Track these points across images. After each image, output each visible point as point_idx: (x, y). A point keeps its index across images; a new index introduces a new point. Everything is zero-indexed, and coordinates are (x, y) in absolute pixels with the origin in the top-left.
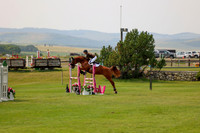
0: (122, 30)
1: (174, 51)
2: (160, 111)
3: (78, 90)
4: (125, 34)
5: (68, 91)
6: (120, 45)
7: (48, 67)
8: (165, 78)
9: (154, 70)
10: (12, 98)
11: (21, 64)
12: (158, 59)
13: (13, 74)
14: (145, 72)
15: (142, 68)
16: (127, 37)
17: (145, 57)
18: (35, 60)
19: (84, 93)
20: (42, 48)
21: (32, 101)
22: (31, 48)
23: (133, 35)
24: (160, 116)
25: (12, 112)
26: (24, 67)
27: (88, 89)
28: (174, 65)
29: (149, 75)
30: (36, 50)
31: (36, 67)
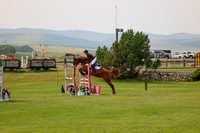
0: (118, 30)
1: (169, 52)
2: (155, 112)
3: (73, 91)
4: (120, 34)
5: (63, 91)
6: (116, 45)
7: (43, 67)
8: (160, 78)
9: (149, 70)
10: (7, 99)
11: (16, 64)
12: (154, 60)
13: (8, 74)
14: (141, 72)
15: (137, 68)
16: (122, 37)
17: (140, 57)
18: (30, 61)
19: (80, 93)
20: (37, 48)
21: (27, 101)
22: (27, 49)
23: (128, 36)
24: (156, 117)
25: (7, 112)
26: (19, 67)
27: (83, 89)
28: (169, 65)
29: (144, 75)
30: (31, 50)
31: (31, 68)
